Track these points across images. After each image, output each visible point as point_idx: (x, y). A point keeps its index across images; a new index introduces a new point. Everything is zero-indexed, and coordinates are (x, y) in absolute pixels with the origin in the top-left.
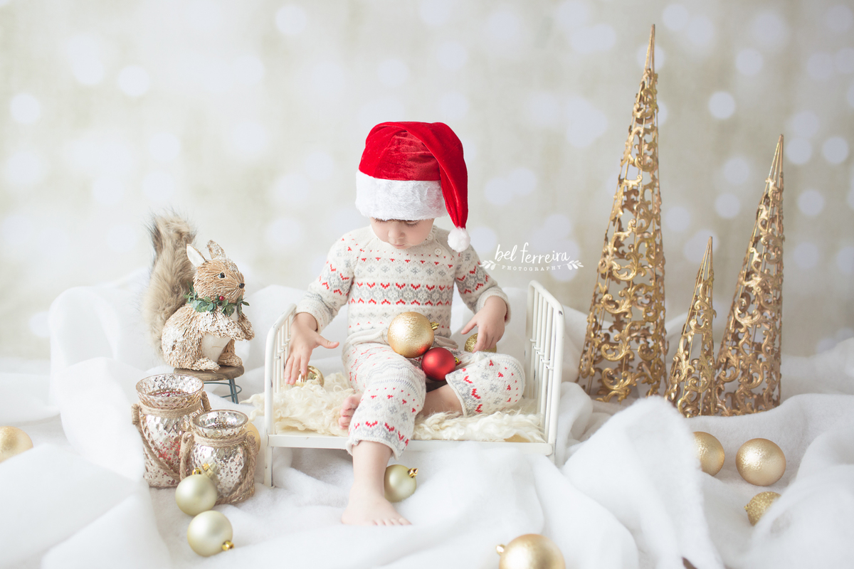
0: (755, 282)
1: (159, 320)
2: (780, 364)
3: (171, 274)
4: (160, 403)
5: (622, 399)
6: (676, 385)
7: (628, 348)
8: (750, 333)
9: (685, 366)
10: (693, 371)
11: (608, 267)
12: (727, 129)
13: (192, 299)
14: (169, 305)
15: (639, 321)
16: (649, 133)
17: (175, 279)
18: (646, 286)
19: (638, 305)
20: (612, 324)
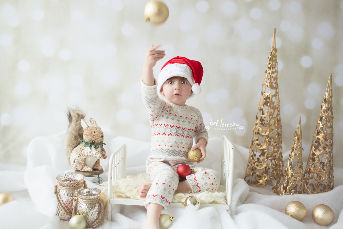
0: (321, 136)
1: (70, 150)
2: (333, 172)
3: (75, 132)
4: (65, 185)
5: (264, 186)
6: (286, 180)
7: (266, 164)
8: (319, 158)
9: (290, 172)
10: (293, 174)
11: (257, 129)
12: (309, 72)
13: (82, 142)
14: (74, 144)
15: (271, 153)
16: (274, 73)
17: (76, 133)
18: (274, 137)
19: (271, 146)
20: (260, 154)
